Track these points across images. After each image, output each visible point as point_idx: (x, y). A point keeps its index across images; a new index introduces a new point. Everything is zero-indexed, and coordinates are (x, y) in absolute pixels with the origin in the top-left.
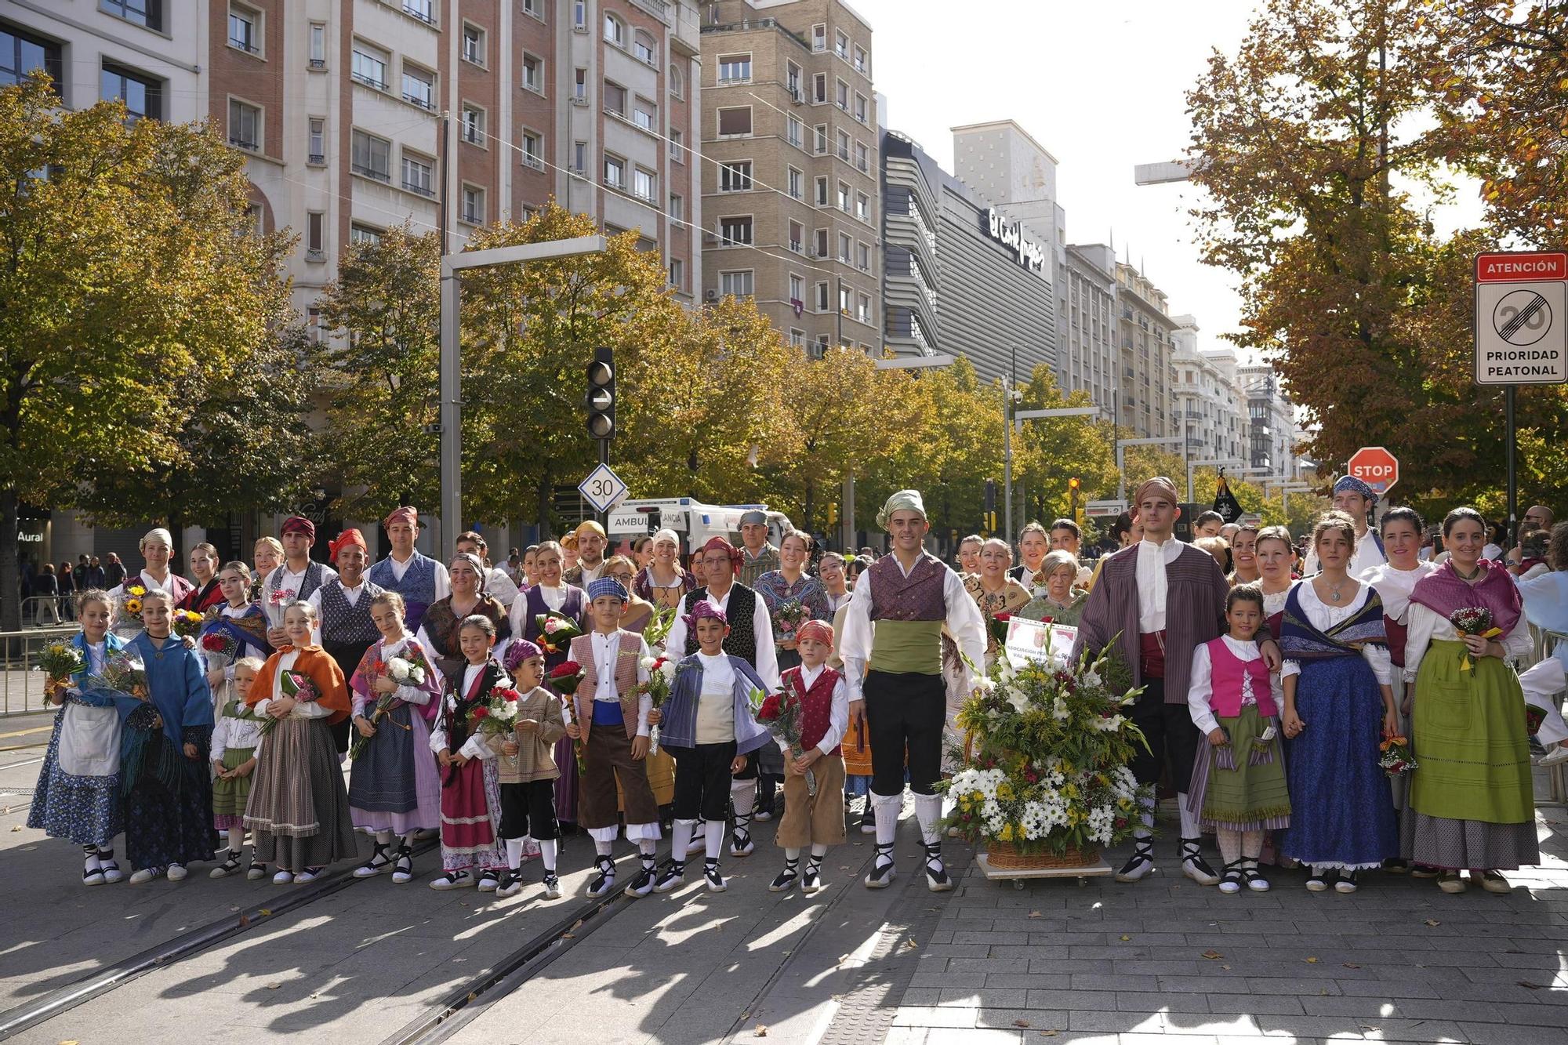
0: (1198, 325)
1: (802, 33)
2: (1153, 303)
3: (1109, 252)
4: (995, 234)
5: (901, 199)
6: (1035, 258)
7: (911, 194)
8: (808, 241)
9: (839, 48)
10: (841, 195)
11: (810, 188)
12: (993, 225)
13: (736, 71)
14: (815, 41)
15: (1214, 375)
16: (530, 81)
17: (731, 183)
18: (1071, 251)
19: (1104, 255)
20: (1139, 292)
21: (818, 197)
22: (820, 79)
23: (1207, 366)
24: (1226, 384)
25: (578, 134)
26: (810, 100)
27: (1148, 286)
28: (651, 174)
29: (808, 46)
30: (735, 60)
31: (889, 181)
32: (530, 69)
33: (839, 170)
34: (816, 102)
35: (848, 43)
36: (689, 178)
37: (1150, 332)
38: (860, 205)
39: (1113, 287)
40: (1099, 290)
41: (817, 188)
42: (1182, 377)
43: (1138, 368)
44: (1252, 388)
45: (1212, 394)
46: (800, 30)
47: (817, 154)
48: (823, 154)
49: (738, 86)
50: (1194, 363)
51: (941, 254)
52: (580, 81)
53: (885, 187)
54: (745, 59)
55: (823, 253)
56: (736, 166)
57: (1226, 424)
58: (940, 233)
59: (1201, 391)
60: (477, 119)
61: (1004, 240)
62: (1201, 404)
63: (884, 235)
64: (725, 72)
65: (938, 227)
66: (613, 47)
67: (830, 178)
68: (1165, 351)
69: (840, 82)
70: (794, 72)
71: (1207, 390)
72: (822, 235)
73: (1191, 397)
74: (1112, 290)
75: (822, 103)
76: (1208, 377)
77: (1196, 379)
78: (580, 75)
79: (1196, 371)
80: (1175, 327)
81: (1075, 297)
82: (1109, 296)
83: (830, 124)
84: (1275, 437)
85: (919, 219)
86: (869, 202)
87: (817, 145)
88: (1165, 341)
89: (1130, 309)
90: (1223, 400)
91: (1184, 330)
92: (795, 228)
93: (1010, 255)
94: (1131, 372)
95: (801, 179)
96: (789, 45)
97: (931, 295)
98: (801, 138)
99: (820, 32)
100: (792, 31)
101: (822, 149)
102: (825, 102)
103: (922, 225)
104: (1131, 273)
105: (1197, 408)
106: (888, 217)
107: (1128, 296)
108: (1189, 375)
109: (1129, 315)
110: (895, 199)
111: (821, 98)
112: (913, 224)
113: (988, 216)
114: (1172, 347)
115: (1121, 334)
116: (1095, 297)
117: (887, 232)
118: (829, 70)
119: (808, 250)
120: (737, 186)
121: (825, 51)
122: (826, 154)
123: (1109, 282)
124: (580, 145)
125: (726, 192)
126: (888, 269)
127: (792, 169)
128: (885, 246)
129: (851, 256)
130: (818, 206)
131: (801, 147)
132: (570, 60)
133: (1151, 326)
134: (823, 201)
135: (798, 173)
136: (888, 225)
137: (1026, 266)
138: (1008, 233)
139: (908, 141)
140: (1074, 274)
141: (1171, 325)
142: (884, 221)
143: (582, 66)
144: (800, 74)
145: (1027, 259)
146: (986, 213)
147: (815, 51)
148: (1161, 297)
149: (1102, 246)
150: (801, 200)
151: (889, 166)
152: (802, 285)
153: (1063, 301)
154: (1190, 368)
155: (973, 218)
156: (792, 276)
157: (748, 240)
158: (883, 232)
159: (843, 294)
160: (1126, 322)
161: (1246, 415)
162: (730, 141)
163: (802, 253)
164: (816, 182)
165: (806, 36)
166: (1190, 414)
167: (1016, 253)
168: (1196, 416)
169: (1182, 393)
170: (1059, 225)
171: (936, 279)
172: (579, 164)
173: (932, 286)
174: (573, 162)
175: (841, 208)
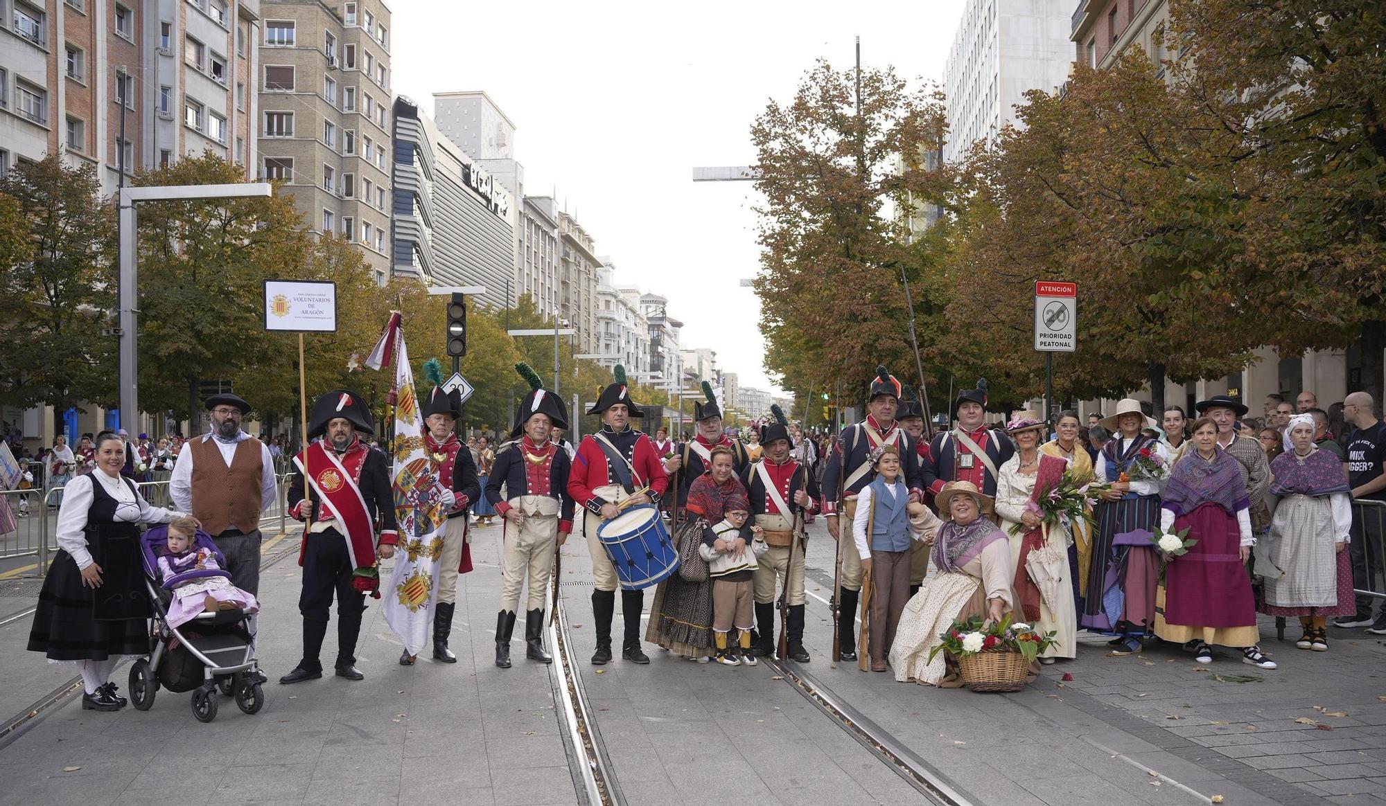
0: (615, 264)
1: (336, 9)
2: (584, 246)
3: (554, 204)
4: (473, 185)
5: (406, 152)
6: (502, 206)
7: (416, 148)
8: (336, 185)
9: (366, 25)
10: (364, 147)
11: (340, 139)
12: (473, 178)
13: (281, 34)
14: (347, 17)
15: (625, 305)
16: (120, 28)
17: (275, 130)
18: (527, 202)
19: (551, 206)
20: (575, 236)
21: (346, 147)
22: (351, 49)
23: (621, 296)
24: (634, 312)
25: (163, 80)
26: (342, 66)
27: (581, 231)
28: (222, 119)
29: (341, 20)
30: (281, 25)
31: (398, 137)
32: (120, 18)
33: (364, 126)
34: (346, 68)
35: (374, 21)
36: (248, 124)
37: (582, 268)
38: (378, 156)
39: (556, 231)
40: (545, 233)
41: (346, 139)
42: (602, 306)
43: (572, 297)
44: (650, 315)
45: (623, 319)
46: (334, 6)
47: (346, 111)
48: (350, 112)
49: (283, 48)
50: (611, 294)
51: (436, 200)
52: (165, 34)
53: (396, 142)
54: (290, 25)
55: (349, 193)
56: (280, 115)
57: (633, 343)
58: (435, 183)
59: (616, 317)
60: (75, 56)
61: (481, 190)
62: (616, 327)
63: (394, 182)
64: (272, 34)
65: (434, 177)
66: (192, 6)
67: (357, 132)
68: (593, 283)
69: (366, 53)
70: (330, 39)
71: (619, 314)
72: (349, 179)
73: (609, 321)
74: (555, 234)
75: (351, 69)
76: (621, 306)
77: (613, 307)
78: (166, 27)
79: (613, 300)
80: (599, 265)
81: (530, 239)
82: (552, 239)
83: (358, 87)
84: (666, 354)
85: (420, 170)
86: (385, 154)
87: (346, 104)
88: (592, 276)
89: (567, 249)
90: (630, 324)
91: (605, 268)
92: (328, 170)
93: (484, 202)
94: (567, 300)
95: (333, 130)
96: (327, 18)
97: (428, 232)
98: (334, 97)
99: (351, 9)
100: (330, 7)
101: (350, 107)
102: (354, 69)
103: (423, 175)
104: (570, 221)
105: (612, 329)
106: (397, 167)
107: (567, 239)
108: (608, 302)
109: (567, 254)
110: (404, 151)
111: (351, 65)
112: (416, 173)
113: (469, 169)
114: (597, 281)
115: (561, 270)
116: (544, 239)
117: (396, 179)
118: (359, 42)
119: (337, 190)
120: (280, 133)
121: (355, 25)
122: (353, 111)
123: (553, 227)
124: (165, 89)
125: (271, 137)
126: (396, 209)
127: (327, 123)
128: (394, 190)
129: (371, 198)
130: (346, 154)
131: (334, 104)
132: (156, 15)
133: (582, 264)
134: (350, 150)
135: (330, 126)
136: (396, 173)
137: (495, 212)
138: (483, 185)
139: (413, 105)
140: (530, 221)
141: (597, 265)
142: (394, 170)
143: (167, 20)
144: (335, 43)
145: (496, 206)
146: (467, 167)
147: (347, 25)
148: (590, 241)
149: (548, 198)
150: (333, 148)
151: (398, 124)
152: (333, 219)
153: (521, 241)
154: (609, 298)
155: (458, 171)
156: (326, 211)
158: (393, 178)
159: (364, 228)
160: (565, 262)
161: (648, 338)
162: (275, 94)
163: (333, 192)
164: (345, 134)
165: (339, 12)
166: (607, 333)
167: (489, 201)
168: (612, 335)
169: (602, 318)
170: (519, 180)
171: (432, 219)
172: (164, 107)
173: (428, 224)
174: (159, 103)
175: (364, 157)
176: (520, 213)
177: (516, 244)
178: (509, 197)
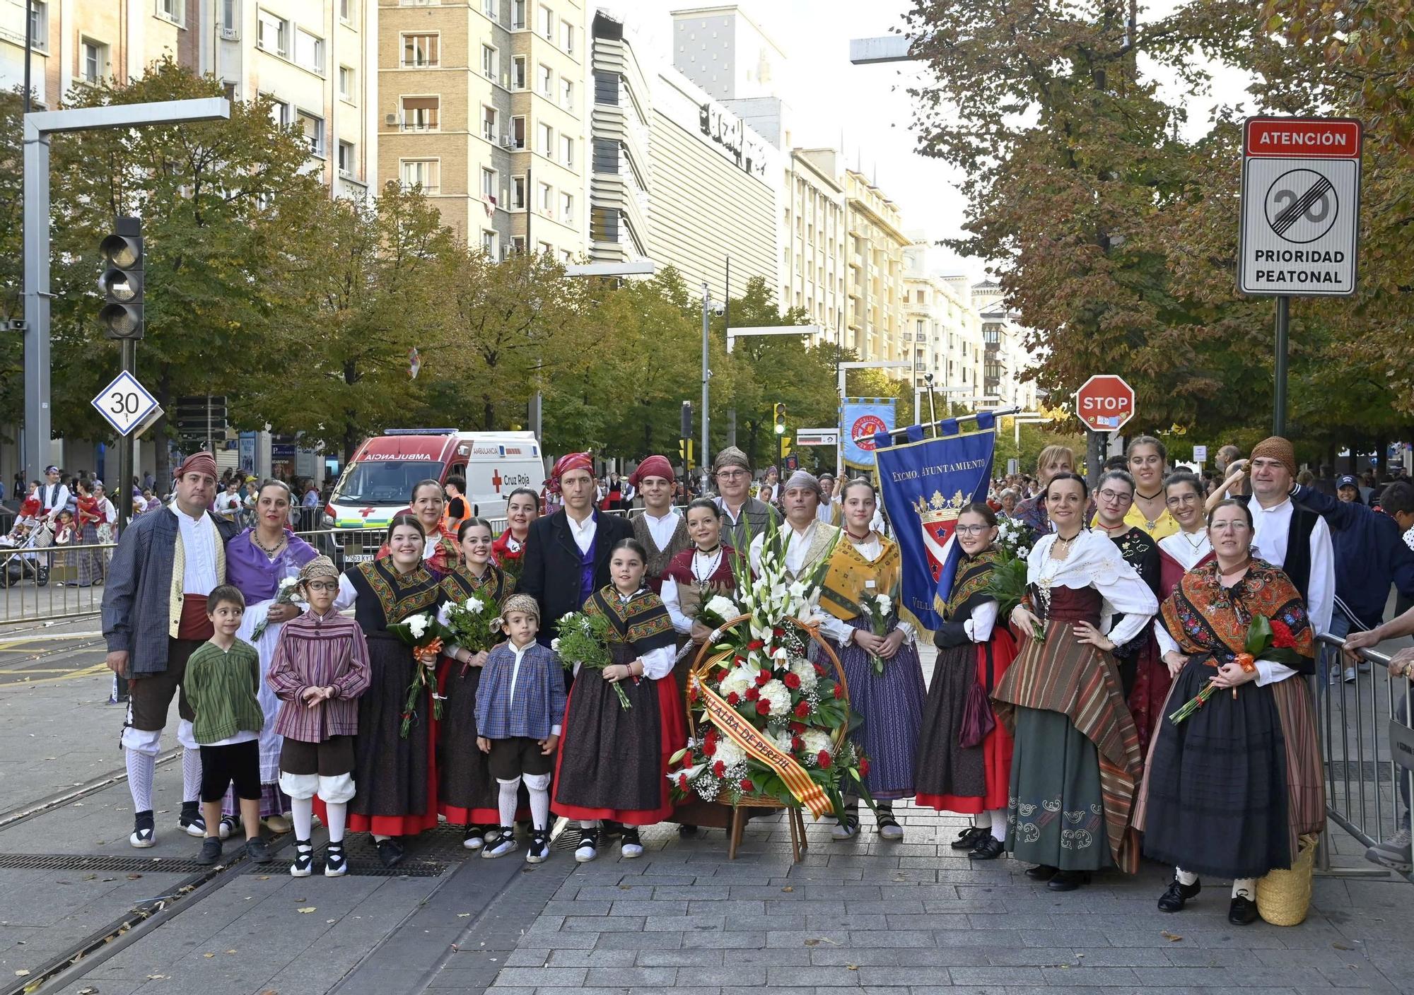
3: (839, 158)
4: (714, 132)
5: (610, 87)
6: (756, 162)
7: (620, 81)
10: (543, 79)
11: (506, 68)
12: (713, 122)
19: (834, 161)
20: (871, 204)
21: (515, 79)
28: (317, 40)
31: (600, 66)
33: (541, 50)
38: (564, 91)
40: (825, 198)
41: (515, 68)
47: (515, 31)
48: (521, 30)
51: (654, 153)
53: (597, 73)
55: (520, 144)
56: (421, 38)
58: (653, 129)
59: (933, 313)
61: (725, 141)
63: (595, 129)
65: (652, 121)
67: (529, 58)
72: (519, 123)
73: (921, 318)
74: (840, 199)
81: (801, 206)
85: (628, 110)
86: (576, 88)
87: (515, 22)
91: (917, 246)
93: (730, 155)
95: (496, 57)
98: (496, 14)
101: (521, 26)
103: (631, 116)
104: (864, 183)
105: (928, 329)
106: (598, 109)
108: (921, 295)
110: (606, 87)
112: (623, 117)
113: (707, 112)
117: (599, 125)
119: (503, 140)
123: (838, 191)
125: (409, 68)
126: (597, 165)
127: (486, 46)
128: (595, 141)
130: (514, 89)
134: (521, 85)
135: (492, 50)
136: (599, 117)
137: (748, 169)
138: (729, 132)
139: (617, 20)
140: (801, 180)
142: (595, 112)
145: (749, 161)
146: (705, 108)
148: (895, 211)
149: (830, 151)
150: (496, 80)
153: (787, 210)
155: (692, 115)
156: (485, 168)
157: (433, 125)
158: (594, 124)
160: (855, 237)
164: (513, 62)
166: (920, 336)
167: (738, 154)
169: (911, 313)
171: (646, 179)
172: (229, 22)
173: (643, 187)
174: (221, 18)
175: (542, 92)
176: (787, 171)
177: (781, 214)
178: (769, 148)
